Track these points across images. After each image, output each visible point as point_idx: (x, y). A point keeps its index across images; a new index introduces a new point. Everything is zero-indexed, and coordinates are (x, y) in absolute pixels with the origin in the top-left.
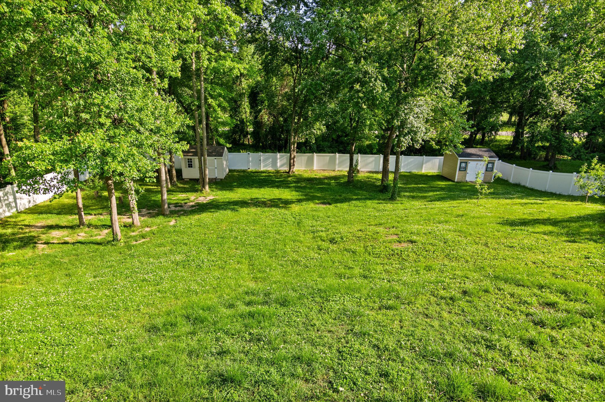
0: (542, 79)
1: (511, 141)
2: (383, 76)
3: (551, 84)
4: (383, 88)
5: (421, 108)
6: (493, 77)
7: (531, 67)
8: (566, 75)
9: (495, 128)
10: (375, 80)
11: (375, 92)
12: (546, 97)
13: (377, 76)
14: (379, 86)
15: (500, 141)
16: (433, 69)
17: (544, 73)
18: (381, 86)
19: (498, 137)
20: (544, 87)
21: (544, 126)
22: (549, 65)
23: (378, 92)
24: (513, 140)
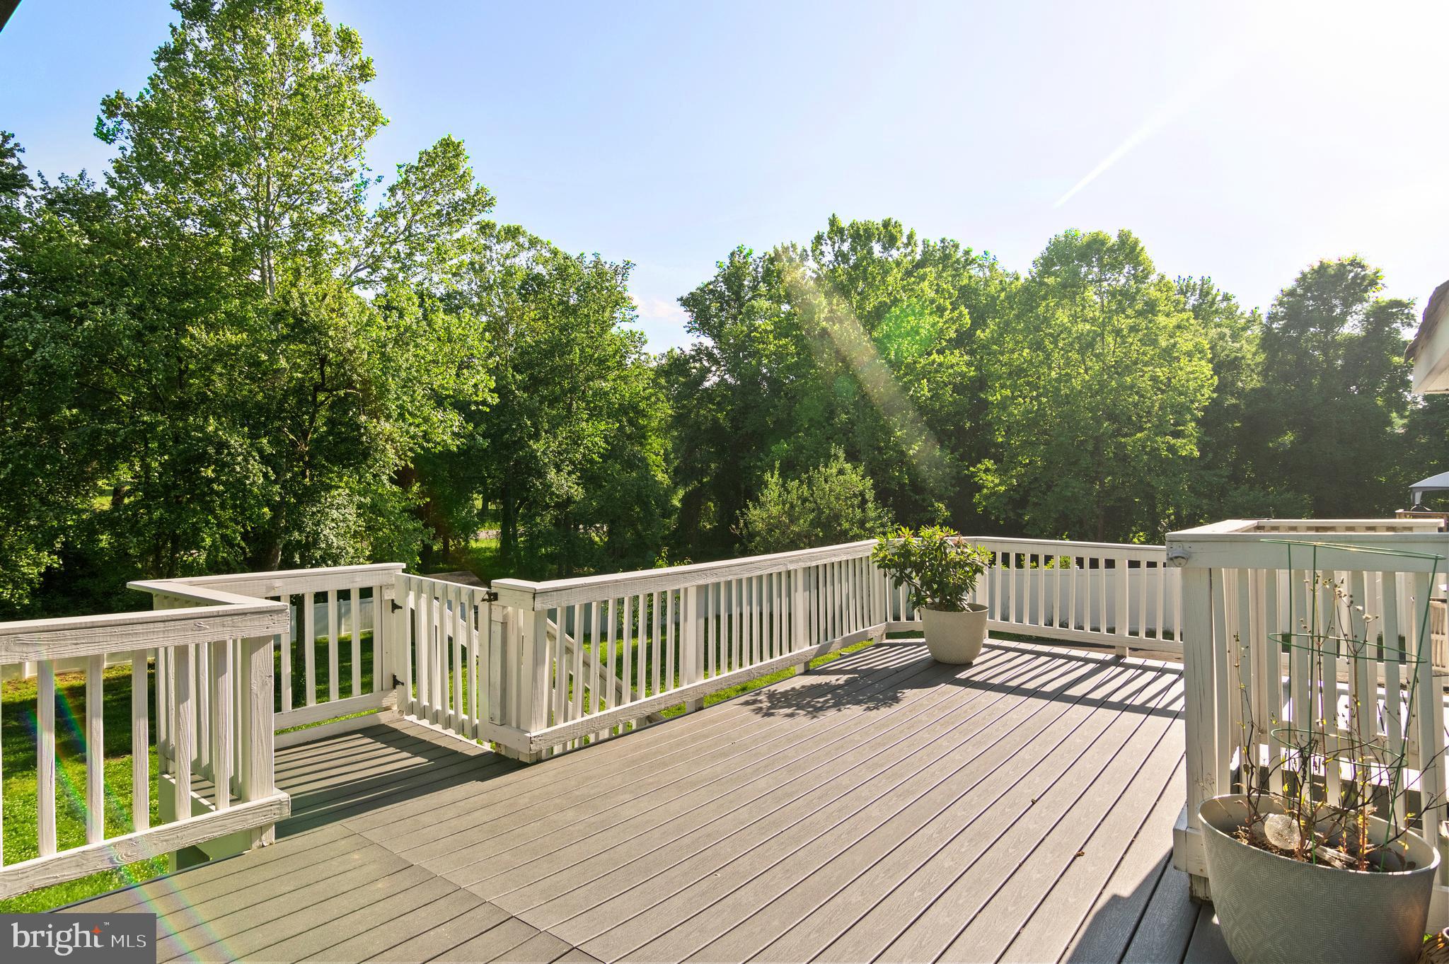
0: (530, 447)
1: (496, 550)
2: (261, 451)
3: (544, 453)
4: (266, 475)
5: (343, 511)
6: (458, 446)
7: (511, 425)
8: (560, 439)
9: (468, 529)
10: (246, 460)
11: (248, 482)
12: (541, 474)
13: (249, 453)
14: (257, 473)
15: (480, 550)
16: (362, 443)
17: (530, 437)
18: (261, 471)
19: (473, 544)
20: (536, 457)
21: (545, 520)
22: (535, 425)
23: (254, 482)
24: (501, 548)
